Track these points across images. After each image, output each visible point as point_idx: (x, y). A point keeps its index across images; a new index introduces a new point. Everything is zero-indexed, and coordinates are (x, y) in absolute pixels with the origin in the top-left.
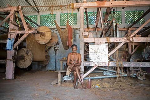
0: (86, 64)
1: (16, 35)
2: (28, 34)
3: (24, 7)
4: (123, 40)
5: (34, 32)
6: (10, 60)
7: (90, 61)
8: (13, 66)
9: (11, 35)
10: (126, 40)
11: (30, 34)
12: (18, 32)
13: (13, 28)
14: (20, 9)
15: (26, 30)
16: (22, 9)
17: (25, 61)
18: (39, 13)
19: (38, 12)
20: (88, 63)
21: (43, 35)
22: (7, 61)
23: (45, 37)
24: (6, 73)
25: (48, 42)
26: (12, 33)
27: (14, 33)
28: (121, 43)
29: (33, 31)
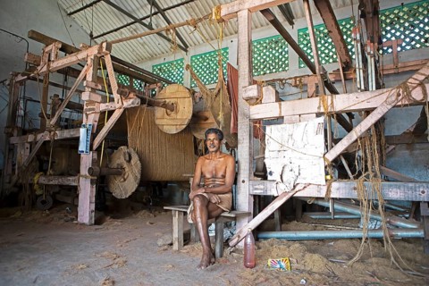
0: (256, 189)
1: (98, 116)
2: (122, 110)
3: (114, 42)
4: (384, 97)
5: (133, 103)
6: (86, 177)
7: (269, 178)
8: (92, 191)
9: (87, 115)
10: (394, 98)
11: (126, 109)
12: (103, 107)
13: (87, 98)
14: (104, 50)
15: (116, 100)
16: (109, 48)
17: (125, 180)
18: (186, 51)
19: (185, 48)
20: (262, 187)
21: (172, 110)
22: (81, 178)
23: (177, 113)
24: (79, 209)
25: (184, 127)
26: (90, 110)
27: (93, 109)
28: (375, 112)
29: (131, 100)
